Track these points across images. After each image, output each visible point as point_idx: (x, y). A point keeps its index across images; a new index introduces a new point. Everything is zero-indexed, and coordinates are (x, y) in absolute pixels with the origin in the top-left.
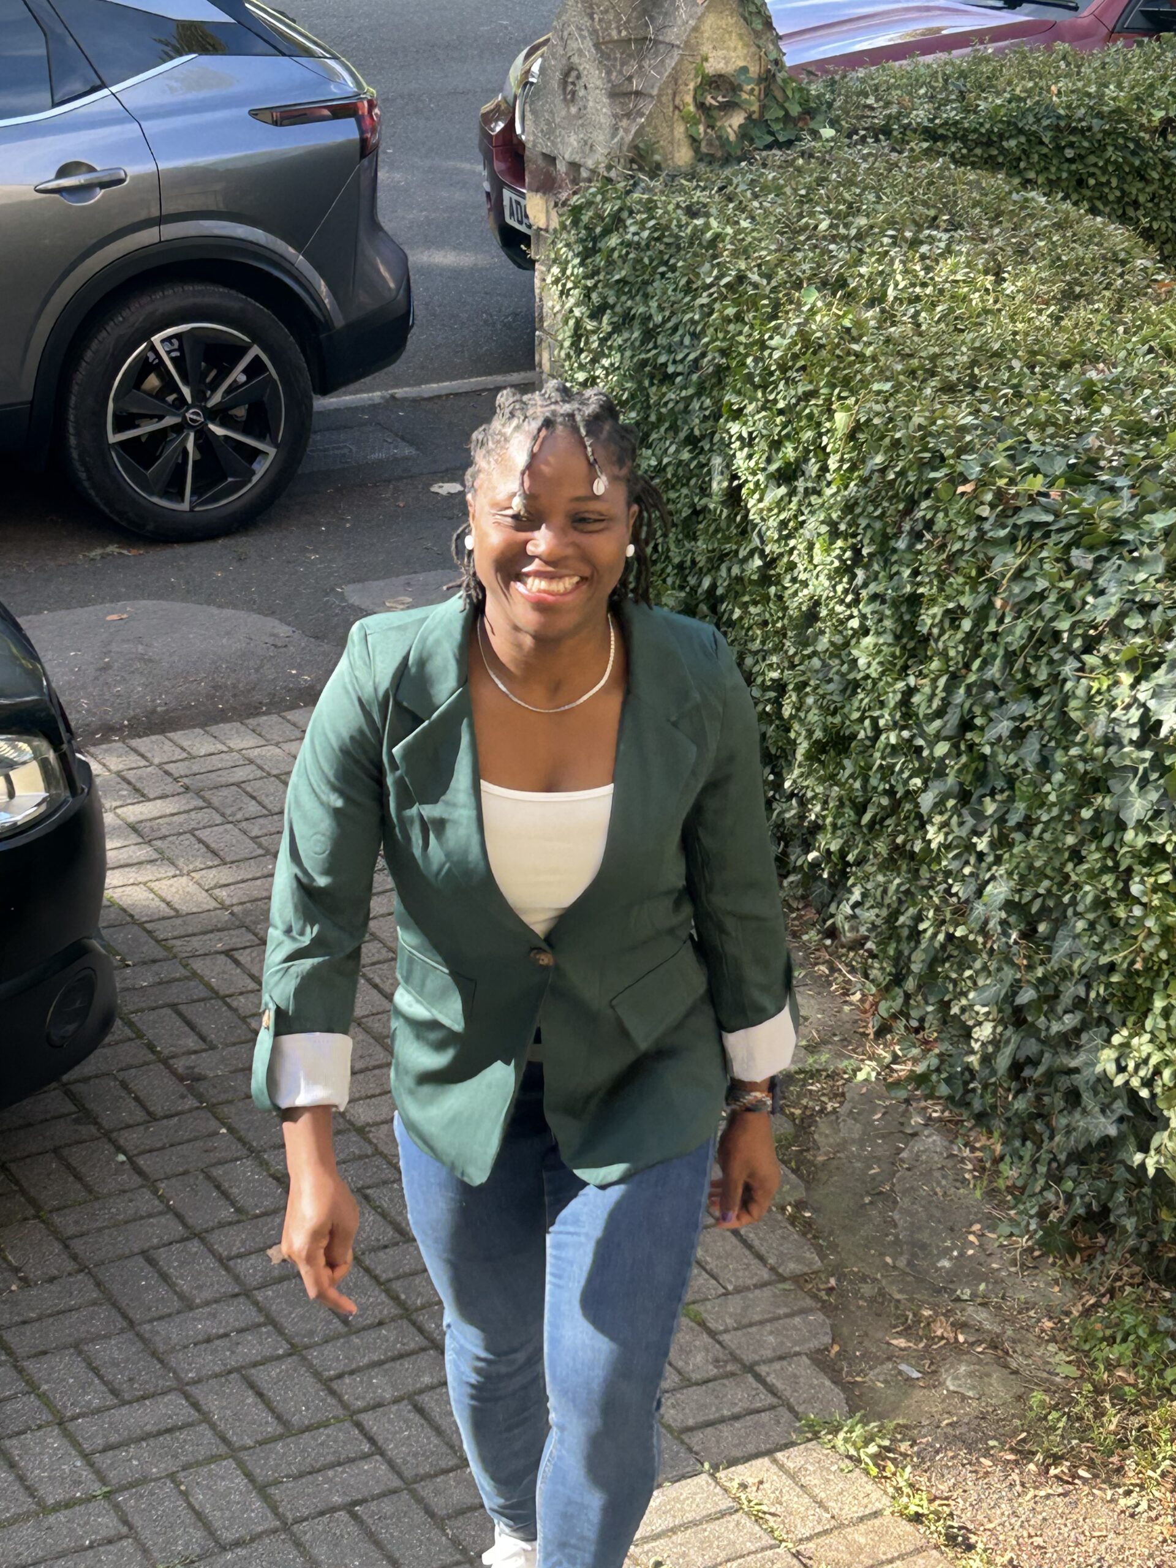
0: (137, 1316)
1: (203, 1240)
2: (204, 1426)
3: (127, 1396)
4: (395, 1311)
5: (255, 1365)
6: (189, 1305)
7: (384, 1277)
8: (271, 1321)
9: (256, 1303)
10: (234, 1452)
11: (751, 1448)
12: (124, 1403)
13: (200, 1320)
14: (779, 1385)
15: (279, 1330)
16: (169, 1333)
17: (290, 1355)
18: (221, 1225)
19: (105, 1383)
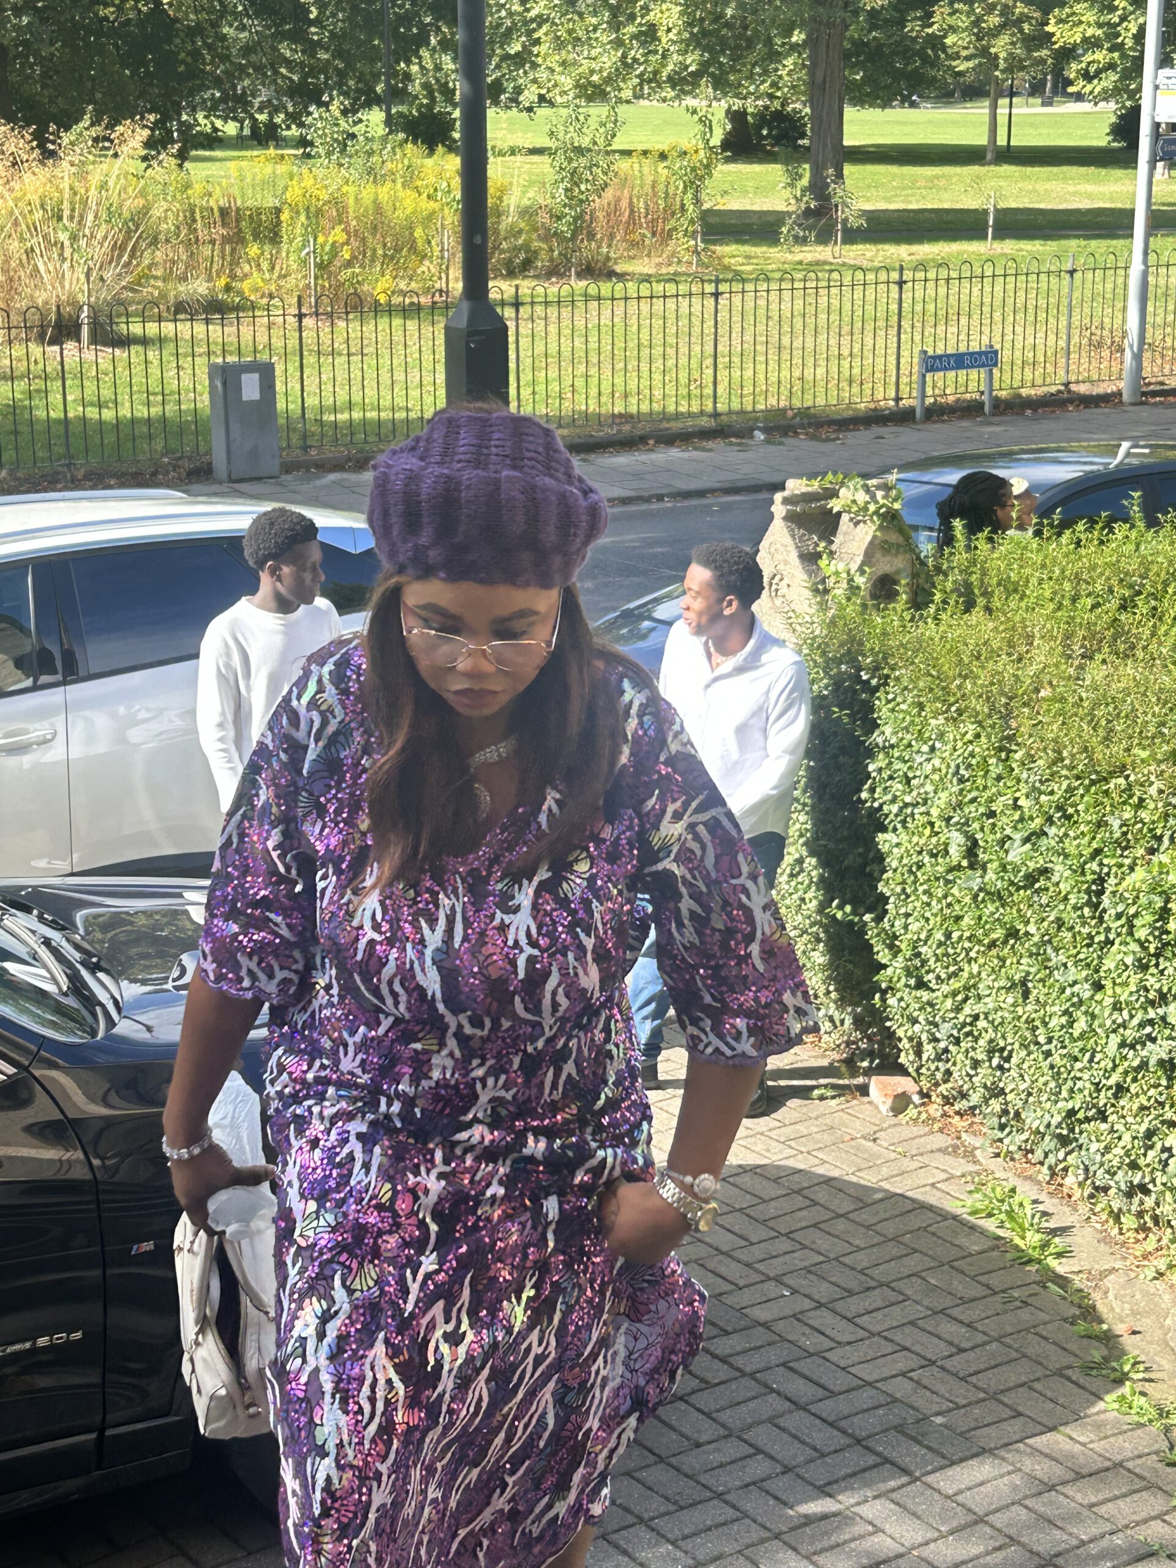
0: (663, 1454)
1: (686, 1402)
2: (747, 1521)
3: (682, 1503)
4: (848, 1441)
5: (763, 1480)
6: (698, 1445)
7: (831, 1419)
8: (759, 1451)
9: (746, 1442)
10: (777, 1536)
11: (1144, 1515)
12: (682, 1508)
13: (709, 1453)
14: (1145, 1474)
15: (772, 1458)
16: (692, 1461)
17: (783, 1473)
18: (693, 1392)
19: (662, 1496)
